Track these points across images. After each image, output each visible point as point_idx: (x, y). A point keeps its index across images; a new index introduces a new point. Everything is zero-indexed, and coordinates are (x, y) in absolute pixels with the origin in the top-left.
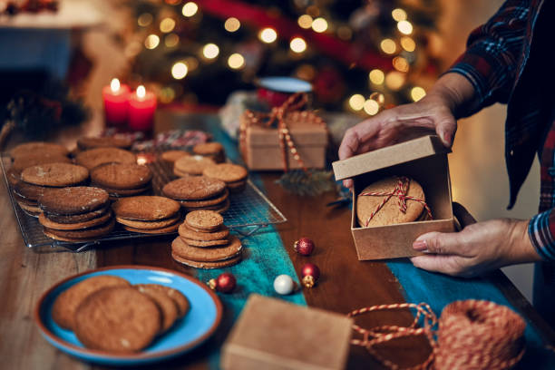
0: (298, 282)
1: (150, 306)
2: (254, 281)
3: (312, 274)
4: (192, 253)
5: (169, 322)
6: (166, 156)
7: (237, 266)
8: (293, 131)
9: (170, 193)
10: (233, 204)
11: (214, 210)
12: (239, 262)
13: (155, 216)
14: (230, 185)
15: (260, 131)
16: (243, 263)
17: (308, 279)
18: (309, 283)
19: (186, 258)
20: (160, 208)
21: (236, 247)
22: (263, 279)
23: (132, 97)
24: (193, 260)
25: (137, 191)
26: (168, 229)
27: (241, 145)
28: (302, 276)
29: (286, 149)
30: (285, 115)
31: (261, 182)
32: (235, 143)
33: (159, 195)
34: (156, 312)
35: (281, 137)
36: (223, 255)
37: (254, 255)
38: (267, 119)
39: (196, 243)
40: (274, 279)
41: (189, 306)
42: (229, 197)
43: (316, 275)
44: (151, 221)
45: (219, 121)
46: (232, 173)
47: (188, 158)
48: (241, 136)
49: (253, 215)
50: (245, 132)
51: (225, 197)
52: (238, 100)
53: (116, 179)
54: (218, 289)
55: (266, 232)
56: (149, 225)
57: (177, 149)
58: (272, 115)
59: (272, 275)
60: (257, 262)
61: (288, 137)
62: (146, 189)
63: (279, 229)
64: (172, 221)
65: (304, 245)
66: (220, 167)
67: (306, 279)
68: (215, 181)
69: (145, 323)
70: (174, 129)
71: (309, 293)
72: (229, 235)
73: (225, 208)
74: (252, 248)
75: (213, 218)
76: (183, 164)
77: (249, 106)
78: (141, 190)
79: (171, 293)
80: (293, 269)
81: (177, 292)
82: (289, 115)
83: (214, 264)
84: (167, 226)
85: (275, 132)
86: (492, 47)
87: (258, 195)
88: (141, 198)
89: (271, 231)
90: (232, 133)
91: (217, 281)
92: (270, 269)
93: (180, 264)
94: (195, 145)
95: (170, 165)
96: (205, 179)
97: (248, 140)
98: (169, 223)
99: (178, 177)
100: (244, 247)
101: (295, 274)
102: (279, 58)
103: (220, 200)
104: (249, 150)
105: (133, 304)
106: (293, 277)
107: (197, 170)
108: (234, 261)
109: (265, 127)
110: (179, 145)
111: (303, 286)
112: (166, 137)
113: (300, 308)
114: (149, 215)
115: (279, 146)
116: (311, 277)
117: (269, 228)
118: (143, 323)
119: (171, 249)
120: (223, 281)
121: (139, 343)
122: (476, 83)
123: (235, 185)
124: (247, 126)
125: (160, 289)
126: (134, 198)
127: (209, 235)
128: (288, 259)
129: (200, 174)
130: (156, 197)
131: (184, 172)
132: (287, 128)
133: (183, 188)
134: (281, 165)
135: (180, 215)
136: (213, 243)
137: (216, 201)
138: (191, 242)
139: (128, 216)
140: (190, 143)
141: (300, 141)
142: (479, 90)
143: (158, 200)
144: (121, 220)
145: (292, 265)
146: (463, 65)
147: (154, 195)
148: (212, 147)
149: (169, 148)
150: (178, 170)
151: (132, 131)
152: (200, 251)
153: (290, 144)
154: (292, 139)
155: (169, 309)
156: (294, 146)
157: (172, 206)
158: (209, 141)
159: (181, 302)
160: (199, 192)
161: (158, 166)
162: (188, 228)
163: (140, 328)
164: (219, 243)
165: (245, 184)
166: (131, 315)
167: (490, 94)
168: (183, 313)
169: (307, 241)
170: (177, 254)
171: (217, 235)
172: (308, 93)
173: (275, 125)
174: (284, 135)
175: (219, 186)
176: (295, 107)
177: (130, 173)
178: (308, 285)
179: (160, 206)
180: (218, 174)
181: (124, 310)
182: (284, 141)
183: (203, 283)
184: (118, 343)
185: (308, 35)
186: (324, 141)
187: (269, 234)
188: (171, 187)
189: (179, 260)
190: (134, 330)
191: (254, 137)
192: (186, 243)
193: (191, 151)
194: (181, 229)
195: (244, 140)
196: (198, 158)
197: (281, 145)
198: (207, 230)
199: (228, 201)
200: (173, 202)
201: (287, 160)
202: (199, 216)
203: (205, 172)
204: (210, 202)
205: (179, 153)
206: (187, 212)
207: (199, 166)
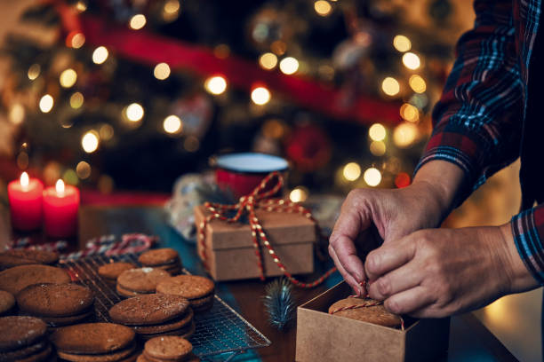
6: (103, 270)
8: (268, 226)
9: (120, 317)
10: (199, 327)
11: (180, 335)
13: (107, 347)
14: (194, 302)
15: (225, 229)
20: (111, 338)
25: (77, 318)
27: (201, 248)
29: (262, 250)
30: (256, 207)
31: (230, 296)
32: (192, 246)
33: (103, 321)
35: (254, 234)
38: (234, 212)
42: (194, 319)
44: (102, 354)
45: (166, 216)
46: (196, 286)
47: (133, 271)
48: (199, 237)
50: (204, 232)
51: (189, 318)
52: (189, 186)
55: (247, 359)
56: (99, 359)
58: (239, 207)
61: (262, 235)
62: (87, 313)
63: (262, 354)
64: (127, 352)
66: (177, 280)
68: (175, 298)
70: (108, 233)
73: (191, 333)
75: (179, 345)
76: (128, 279)
77: (206, 195)
78: (81, 317)
82: (262, 204)
84: (122, 359)
85: (246, 228)
88: (84, 326)
89: (252, 358)
90: (186, 233)
94: (139, 253)
95: (111, 281)
96: (160, 297)
97: (209, 242)
98: (123, 354)
99: (123, 298)
103: (183, 322)
104: (212, 255)
107: (148, 287)
109: (230, 223)
110: (115, 253)
112: (98, 244)
114: (99, 346)
115: (253, 247)
117: (249, 354)
123: (200, 302)
124: (206, 223)
126: (76, 327)
131: (132, 291)
132: (259, 223)
133: (135, 310)
134: (258, 273)
135: (137, 344)
137: (179, 324)
139: (72, 350)
140: (130, 250)
143: (105, 327)
144: (65, 356)
148: (163, 254)
150: (123, 287)
153: (266, 243)
154: (268, 238)
156: (271, 247)
157: (124, 334)
158: (154, 246)
160: (157, 314)
162: (149, 359)
165: (213, 300)
172: (282, 171)
173: (245, 219)
174: (257, 230)
175: (181, 305)
176: (267, 194)
179: (110, 335)
180: (176, 289)
182: (258, 239)
186: (311, 236)
188: (118, 310)
191: (216, 237)
193: (136, 261)
194: (140, 361)
195: (203, 241)
196: (146, 270)
199: (193, 323)
200: (124, 328)
201: (263, 267)
202: (160, 344)
203: (159, 287)
204: (171, 326)
205: (120, 265)
206: (146, 341)
207: (149, 281)
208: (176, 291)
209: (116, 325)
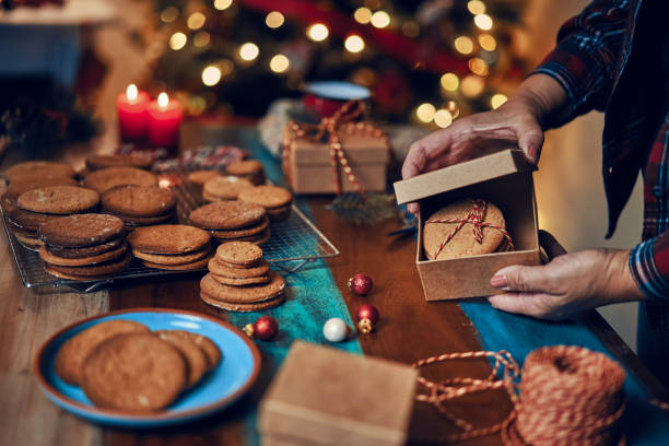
0: (353, 327)
1: (175, 357)
2: (300, 326)
3: (370, 318)
4: (226, 293)
5: (196, 375)
6: (193, 177)
7: (279, 308)
8: (348, 146)
9: (199, 221)
10: (274, 234)
11: (252, 241)
12: (282, 303)
13: (180, 249)
14: (272, 212)
15: (307, 147)
16: (286, 305)
17: (365, 323)
18: (366, 328)
19: (218, 299)
20: (186, 239)
21: (277, 286)
22: (311, 324)
23: (152, 106)
24: (226, 301)
25: (158, 219)
26: (196, 264)
27: (285, 164)
28: (357, 319)
29: (339, 168)
30: (337, 128)
31: (308, 208)
32: (277, 161)
33: (186, 224)
34: (180, 363)
35: (332, 153)
36: (262, 295)
37: (300, 295)
38: (315, 131)
39: (230, 281)
40: (324, 323)
41: (220, 357)
42: (270, 226)
43: (374, 318)
44: (176, 255)
45: (258, 135)
46: (274, 196)
47: (220, 179)
48: (285, 153)
49: (300, 247)
50: (288, 148)
51: (264, 226)
52: (281, 108)
53: (132, 203)
54: (256, 335)
55: (315, 268)
56: (173, 260)
57: (206, 168)
58: (321, 127)
59: (322, 319)
60: (303, 303)
61: (341, 154)
62: (169, 216)
63: (330, 263)
64: (200, 255)
65: (360, 283)
66: (258, 190)
67: (362, 323)
68: (253, 206)
69: (167, 376)
70: (203, 144)
71: (365, 339)
72: (269, 271)
73: (265, 240)
74: (298, 287)
75: (251, 251)
76: (213, 186)
77: (294, 116)
78: (162, 218)
79: (199, 341)
80: (347, 311)
81: (207, 339)
82: (343, 126)
83: (251, 306)
84: (194, 261)
85: (326, 147)
86: (588, 43)
87: (305, 223)
88: (163, 228)
89: (321, 267)
90: (274, 149)
91: (255, 327)
92: (319, 312)
93: (211, 306)
94: (229, 163)
95: (198, 188)
96: (240, 205)
97: (293, 158)
98: (197, 257)
99: (208, 203)
100: (287, 285)
101: (349, 317)
102: (331, 59)
103: (258, 229)
104: (294, 170)
105: (153, 354)
106: (346, 321)
107: (232, 194)
108: (276, 301)
109: (312, 141)
110: (210, 163)
111: (359, 332)
112: (194, 154)
113: (355, 358)
114: (173, 247)
115: (330, 165)
116: (368, 321)
117: (318, 263)
118: (166, 376)
119: (200, 289)
120: (262, 326)
121: (160, 400)
122: (568, 87)
123: (277, 211)
124: (291, 140)
125: (186, 336)
126: (155, 228)
127: (245, 271)
128: (341, 300)
129: (235, 199)
130: (181, 226)
131: (215, 196)
132: (339, 142)
133: (215, 215)
134: (333, 187)
135: (210, 247)
136: (251, 281)
137: (254, 231)
138: (223, 280)
139: (146, 249)
140: (223, 161)
141: (356, 159)
142: (571, 95)
143: (183, 229)
144: (138, 254)
145: (345, 306)
146: (552, 64)
147: (178, 223)
148: (250, 166)
149: (198, 168)
150: (208, 193)
151: (153, 148)
152: (235, 290)
153: (344, 161)
154: (346, 156)
155: (196, 360)
156: (349, 165)
157: (200, 236)
158: (245, 158)
159: (211, 351)
160: (234, 220)
161: (184, 188)
162: (221, 263)
163: (162, 382)
164: (257, 280)
165: (290, 210)
166: (150, 367)
167: (585, 99)
168: (213, 364)
169: (364, 278)
170: (207, 294)
171: (254, 271)
172: (365, 100)
173: (325, 139)
174: (336, 151)
175: (257, 213)
176: (348, 117)
177: (149, 197)
178: (365, 331)
179: (186, 237)
180: (256, 198)
181: (143, 361)
182: (337, 158)
183: (239, 329)
184: (135, 400)
185: (367, 31)
186: (385, 158)
187: (319, 270)
188: (199, 214)
189: (209, 301)
190: (154, 384)
191: (299, 153)
192: (216, 281)
193: (224, 172)
194: (212, 264)
195: (288, 158)
196: (232, 179)
197: (333, 163)
198: (242, 264)
199: (269, 230)
200: (201, 231)
201: (340, 182)
202: (232, 249)
203: (242, 196)
204: (246, 232)
205: (209, 174)
206: (219, 244)
207: (232, 190)
208: (255, 200)
209: (193, 228)
